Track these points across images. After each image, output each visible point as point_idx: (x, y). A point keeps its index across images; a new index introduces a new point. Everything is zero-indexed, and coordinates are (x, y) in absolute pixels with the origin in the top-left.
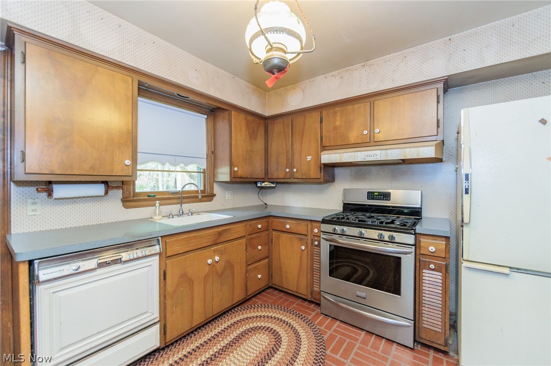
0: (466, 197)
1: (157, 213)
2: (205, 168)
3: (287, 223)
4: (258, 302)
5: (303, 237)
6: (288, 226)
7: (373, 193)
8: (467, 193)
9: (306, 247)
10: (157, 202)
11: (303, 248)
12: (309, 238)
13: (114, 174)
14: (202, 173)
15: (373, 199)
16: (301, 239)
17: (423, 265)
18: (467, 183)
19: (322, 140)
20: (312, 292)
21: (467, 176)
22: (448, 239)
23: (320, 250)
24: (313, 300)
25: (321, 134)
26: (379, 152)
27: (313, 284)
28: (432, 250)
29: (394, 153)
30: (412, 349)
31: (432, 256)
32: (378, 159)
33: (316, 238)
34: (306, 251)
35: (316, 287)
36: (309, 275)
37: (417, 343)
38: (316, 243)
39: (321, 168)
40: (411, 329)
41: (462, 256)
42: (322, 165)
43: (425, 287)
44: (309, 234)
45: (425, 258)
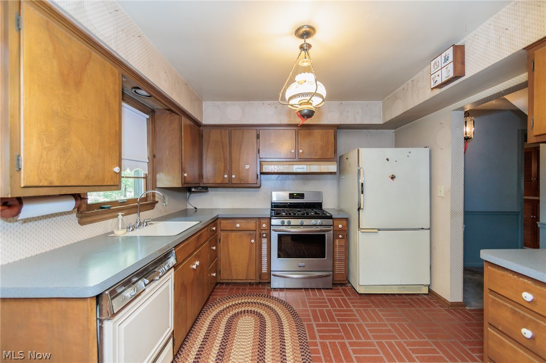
0: (362, 195)
1: (120, 227)
2: (147, 173)
3: (237, 223)
4: (217, 298)
5: (252, 232)
6: (238, 225)
7: (293, 194)
8: (362, 193)
9: (255, 240)
10: (120, 214)
11: (253, 241)
12: (258, 232)
13: (105, 184)
14: (144, 178)
15: (293, 198)
16: (250, 234)
17: (335, 237)
18: (362, 188)
19: (259, 153)
20: (261, 275)
21: (362, 184)
22: (347, 219)
23: (268, 240)
24: (261, 281)
25: (258, 148)
26: (305, 166)
27: (261, 268)
28: (340, 226)
29: (315, 168)
30: (331, 289)
31: (341, 230)
32: (305, 171)
33: (263, 232)
34: (255, 243)
35: (264, 270)
36: (257, 262)
37: (333, 284)
38: (264, 235)
39: (257, 175)
40: (331, 277)
41: (359, 226)
42: (259, 173)
43: (337, 249)
44: (258, 229)
45: (336, 233)
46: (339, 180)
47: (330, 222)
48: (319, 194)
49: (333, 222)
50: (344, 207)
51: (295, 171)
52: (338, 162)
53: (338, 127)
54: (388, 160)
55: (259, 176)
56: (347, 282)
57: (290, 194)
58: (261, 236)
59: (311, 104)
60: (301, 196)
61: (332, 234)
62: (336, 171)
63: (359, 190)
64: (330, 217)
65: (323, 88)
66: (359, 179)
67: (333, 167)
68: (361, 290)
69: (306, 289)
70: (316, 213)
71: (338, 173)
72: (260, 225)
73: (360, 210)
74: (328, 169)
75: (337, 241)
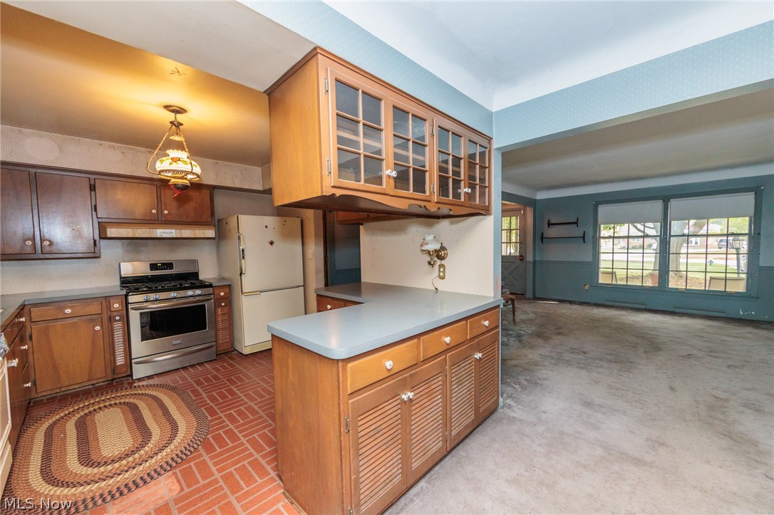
0: (243, 260)
3: (64, 308)
5: (94, 317)
6: (68, 311)
7: (157, 264)
8: (243, 258)
9: (102, 327)
11: (98, 328)
12: (105, 316)
15: (156, 269)
16: (92, 320)
17: (217, 305)
18: (243, 254)
19: (96, 210)
20: (115, 369)
21: (243, 250)
22: (229, 286)
23: (123, 324)
24: (115, 377)
25: (94, 203)
26: (174, 231)
27: (115, 360)
28: (222, 294)
29: (187, 233)
30: (215, 360)
31: (223, 299)
32: (174, 235)
33: (115, 314)
34: (101, 331)
35: (120, 360)
36: (107, 355)
37: (217, 355)
38: (117, 318)
39: (95, 241)
40: (215, 348)
41: (242, 291)
42: (97, 237)
43: (220, 319)
44: (105, 311)
45: (218, 300)
46: (218, 247)
47: (210, 290)
48: (194, 262)
49: (214, 291)
50: (226, 275)
51: (158, 236)
52: (217, 226)
53: (214, 187)
54: (266, 227)
55: (97, 243)
56: (232, 349)
57: (151, 265)
58: (111, 320)
59: (186, 179)
60: (169, 265)
61: (213, 304)
62: (214, 236)
63: (240, 255)
64: (210, 286)
65: (198, 167)
66: (240, 245)
67: (210, 233)
68: (246, 351)
69: (184, 368)
70: (192, 283)
71: (217, 239)
72: (109, 307)
73: (243, 275)
74: (204, 234)
75: (219, 310)
